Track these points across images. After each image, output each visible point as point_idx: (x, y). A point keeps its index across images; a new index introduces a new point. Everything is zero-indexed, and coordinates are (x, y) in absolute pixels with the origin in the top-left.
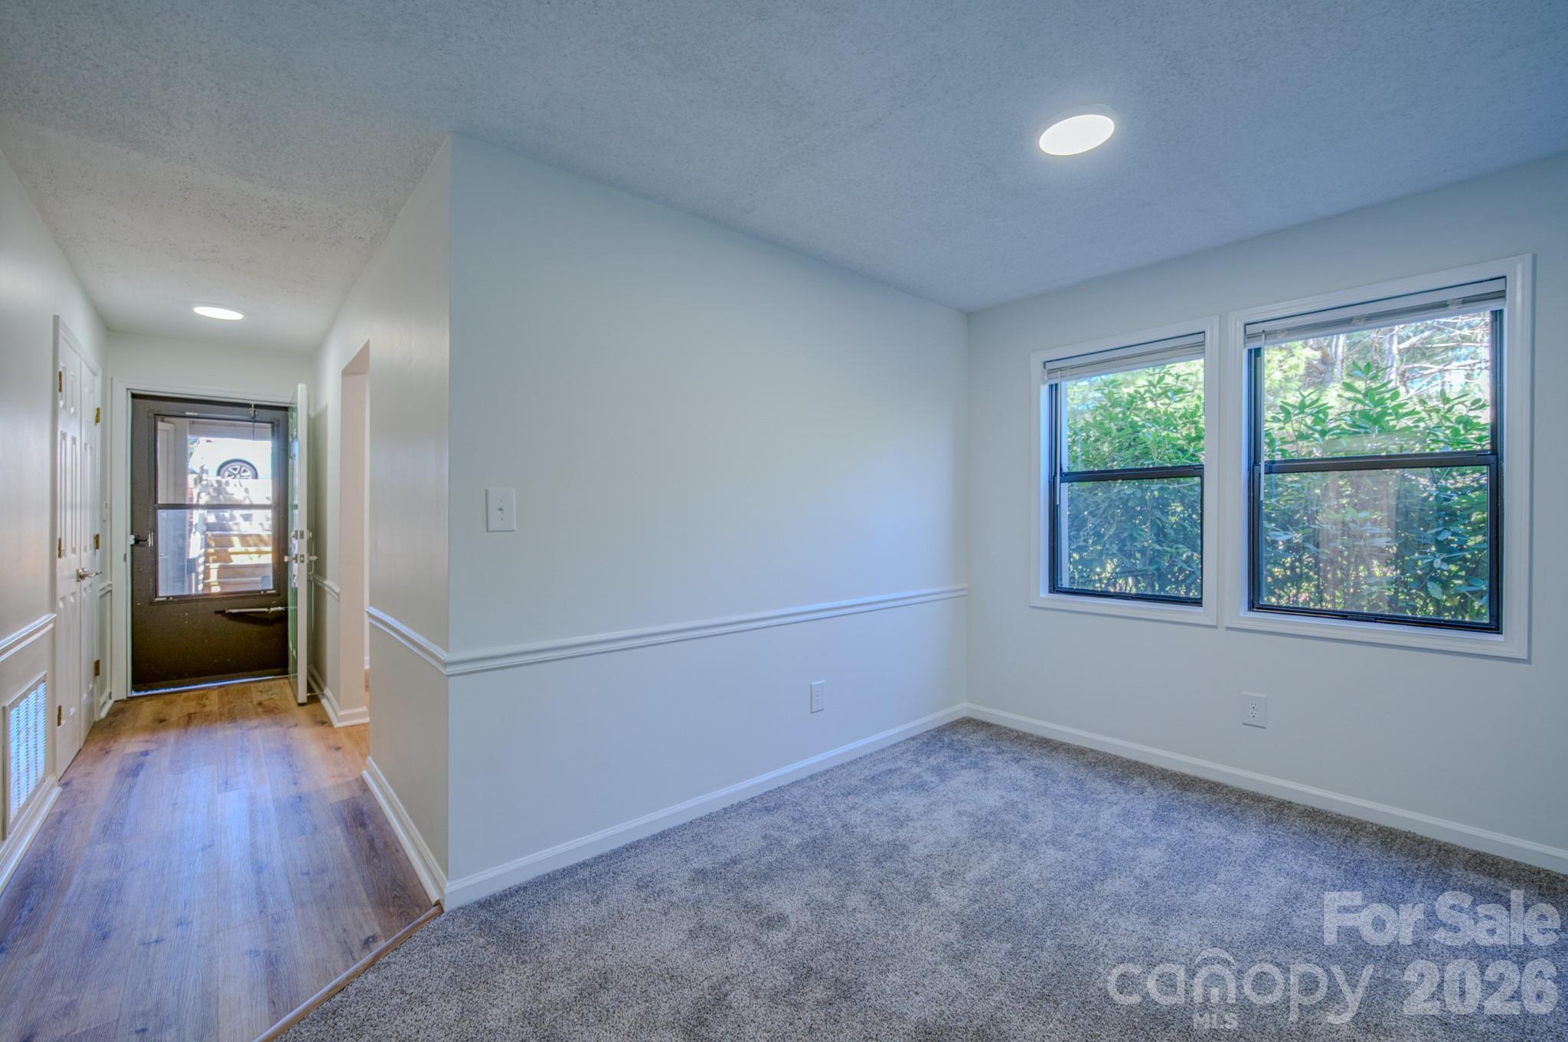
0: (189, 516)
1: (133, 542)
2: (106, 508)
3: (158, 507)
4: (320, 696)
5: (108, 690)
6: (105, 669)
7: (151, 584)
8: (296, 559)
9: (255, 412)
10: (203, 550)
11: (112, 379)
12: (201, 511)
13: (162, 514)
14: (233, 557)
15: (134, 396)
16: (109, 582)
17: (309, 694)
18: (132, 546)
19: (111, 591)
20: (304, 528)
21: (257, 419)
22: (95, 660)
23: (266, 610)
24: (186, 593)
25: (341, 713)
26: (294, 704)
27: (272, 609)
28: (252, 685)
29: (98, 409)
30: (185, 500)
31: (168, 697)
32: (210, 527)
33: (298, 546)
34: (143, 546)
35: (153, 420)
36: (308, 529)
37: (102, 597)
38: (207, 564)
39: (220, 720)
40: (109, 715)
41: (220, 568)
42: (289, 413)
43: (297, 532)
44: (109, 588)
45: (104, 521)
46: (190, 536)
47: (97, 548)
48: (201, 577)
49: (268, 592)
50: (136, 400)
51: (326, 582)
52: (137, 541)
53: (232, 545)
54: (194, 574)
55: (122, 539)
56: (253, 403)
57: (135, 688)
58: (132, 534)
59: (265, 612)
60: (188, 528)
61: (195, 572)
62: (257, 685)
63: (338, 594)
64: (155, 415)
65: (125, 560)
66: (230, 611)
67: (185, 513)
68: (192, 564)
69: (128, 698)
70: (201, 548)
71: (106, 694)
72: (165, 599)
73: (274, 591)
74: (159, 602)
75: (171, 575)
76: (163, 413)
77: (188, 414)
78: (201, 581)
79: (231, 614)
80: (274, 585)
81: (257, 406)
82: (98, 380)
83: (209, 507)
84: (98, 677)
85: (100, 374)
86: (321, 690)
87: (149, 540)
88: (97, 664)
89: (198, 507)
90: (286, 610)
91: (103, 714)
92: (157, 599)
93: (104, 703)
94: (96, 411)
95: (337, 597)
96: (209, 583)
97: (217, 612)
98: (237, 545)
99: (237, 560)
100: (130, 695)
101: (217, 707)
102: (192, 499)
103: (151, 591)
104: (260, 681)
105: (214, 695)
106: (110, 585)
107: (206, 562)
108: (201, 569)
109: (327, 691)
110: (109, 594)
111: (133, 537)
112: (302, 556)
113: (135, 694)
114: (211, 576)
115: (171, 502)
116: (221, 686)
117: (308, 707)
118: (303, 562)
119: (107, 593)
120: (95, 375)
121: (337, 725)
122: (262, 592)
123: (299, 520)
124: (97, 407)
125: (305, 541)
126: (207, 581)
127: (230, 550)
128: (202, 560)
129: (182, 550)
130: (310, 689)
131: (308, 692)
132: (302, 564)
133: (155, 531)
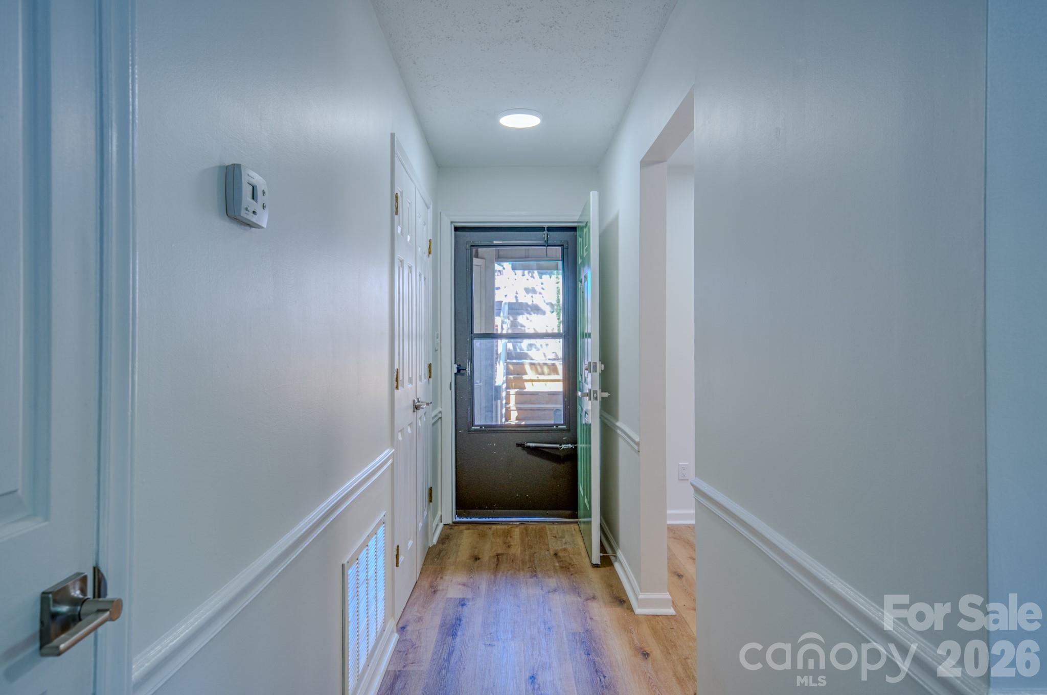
0: (495, 344)
1: (456, 371)
2: (437, 338)
3: (474, 336)
4: (612, 558)
5: (439, 513)
6: (437, 494)
7: (469, 412)
8: (589, 395)
9: (547, 235)
10: (505, 379)
11: (441, 213)
12: (504, 341)
13: (477, 343)
14: (526, 384)
15: (457, 229)
16: (439, 409)
17: (602, 554)
18: (455, 374)
19: (441, 418)
20: (597, 360)
21: (550, 242)
22: (429, 487)
23: (558, 446)
24: (494, 423)
25: (642, 596)
26: (588, 564)
27: (563, 446)
28: (547, 526)
29: (430, 241)
30: (493, 331)
31: (481, 527)
32: (509, 355)
33: (590, 381)
34: (463, 375)
35: (470, 250)
36: (600, 360)
37: (433, 424)
38: (508, 390)
39: (523, 570)
40: (438, 542)
41: (517, 394)
42: (578, 233)
43: (590, 363)
44: (440, 415)
45: (436, 350)
46: (496, 364)
47: (430, 377)
48: (504, 402)
49: (559, 427)
50: (458, 233)
51: (618, 424)
52: (459, 370)
53: (526, 374)
54: (499, 401)
55: (448, 369)
56: (546, 225)
57: (459, 514)
58: (455, 363)
59: (557, 448)
60: (495, 356)
61: (500, 399)
62: (551, 526)
63: (638, 444)
64: (471, 246)
65: (451, 389)
66: (528, 444)
67: (493, 342)
68: (498, 389)
69: (453, 522)
70: (504, 376)
71: (438, 518)
72: (479, 428)
73: (565, 427)
74: (475, 431)
75: (483, 404)
76: (477, 243)
77: (495, 242)
78: (504, 406)
79: (529, 447)
80: (565, 420)
81: (550, 229)
82: (430, 211)
83: (509, 337)
84: (431, 503)
85: (431, 207)
86: (614, 552)
87: (467, 369)
88: (431, 489)
89: (501, 336)
90: (576, 448)
91: (435, 541)
92: (473, 428)
93: (437, 525)
94: (429, 242)
95: (636, 447)
96: (509, 408)
97: (519, 445)
98: (530, 374)
99: (529, 387)
100: (454, 520)
101: (519, 551)
102: (497, 329)
103: (469, 419)
104: (553, 523)
105: (517, 532)
106: (440, 412)
107: (507, 388)
108: (504, 394)
109: (620, 554)
110: (440, 420)
111: (456, 366)
112: (595, 392)
113: (458, 519)
114: (511, 402)
115: (483, 332)
116: (522, 523)
117: (602, 569)
118: (596, 399)
119: (438, 419)
120: (428, 208)
121: (638, 611)
122: (555, 427)
123: (590, 350)
124: (429, 239)
125: (597, 375)
126: (507, 406)
127: (525, 377)
128: (504, 386)
129: (492, 378)
130: (603, 549)
131: (601, 553)
132: (595, 401)
133: (471, 360)
